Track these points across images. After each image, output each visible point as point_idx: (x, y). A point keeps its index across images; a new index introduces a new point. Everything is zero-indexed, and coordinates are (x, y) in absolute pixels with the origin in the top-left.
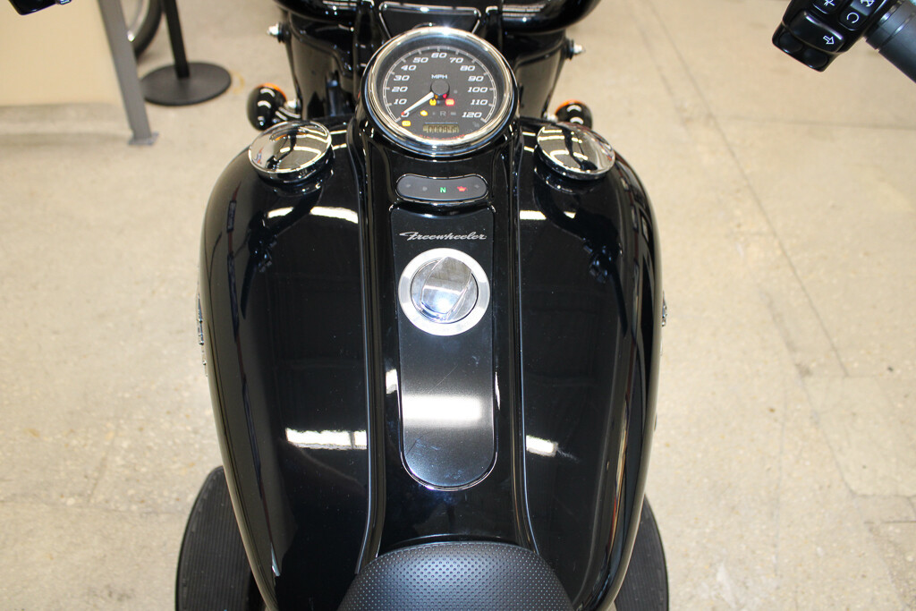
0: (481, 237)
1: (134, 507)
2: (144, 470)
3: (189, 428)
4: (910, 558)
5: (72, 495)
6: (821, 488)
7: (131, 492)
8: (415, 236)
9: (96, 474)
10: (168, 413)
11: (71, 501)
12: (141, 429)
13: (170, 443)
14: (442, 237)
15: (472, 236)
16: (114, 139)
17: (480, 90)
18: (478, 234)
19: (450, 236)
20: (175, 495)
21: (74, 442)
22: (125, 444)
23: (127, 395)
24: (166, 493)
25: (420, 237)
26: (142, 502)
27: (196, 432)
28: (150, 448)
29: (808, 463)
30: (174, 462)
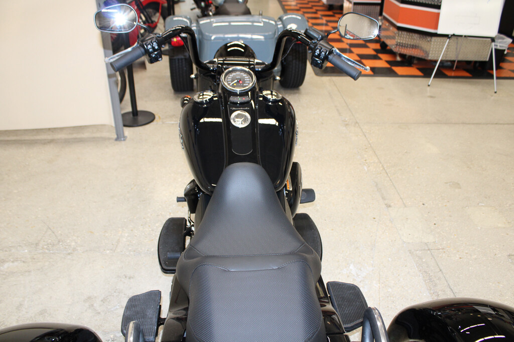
0: (248, 109)
1: (132, 253)
2: (134, 242)
3: (150, 230)
4: (424, 260)
5: (108, 250)
6: (392, 241)
7: (130, 249)
8: (234, 109)
9: (116, 244)
10: (142, 225)
11: (108, 252)
12: (132, 230)
13: (143, 234)
15: (246, 108)
16: (109, 139)
17: (248, 79)
19: (241, 109)
20: (147, 249)
21: (107, 235)
22: (126, 235)
23: (125, 220)
24: (143, 249)
26: (135, 251)
27: (153, 230)
28: (136, 236)
29: (387, 234)
30: (145, 240)
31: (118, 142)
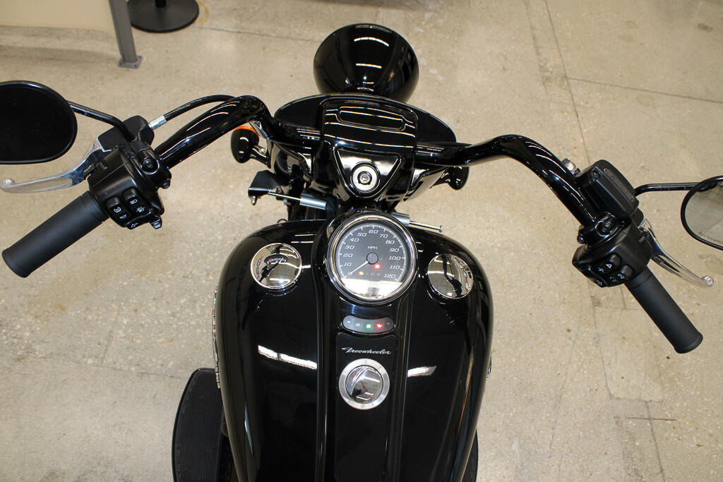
0: (388, 353)
1: (133, 369)
2: (138, 341)
3: (169, 312)
5: (90, 357)
7: (130, 357)
8: (351, 350)
9: (106, 342)
10: (154, 299)
11: (90, 361)
12: (136, 311)
13: (156, 322)
14: (365, 352)
15: (383, 352)
17: (396, 258)
18: (386, 351)
19: (370, 352)
20: (160, 362)
21: (90, 317)
22: (125, 322)
23: (125, 283)
24: (154, 360)
25: (353, 351)
26: (138, 365)
27: (174, 316)
28: (142, 326)
29: (585, 372)
30: (160, 337)
31: (123, 70)
